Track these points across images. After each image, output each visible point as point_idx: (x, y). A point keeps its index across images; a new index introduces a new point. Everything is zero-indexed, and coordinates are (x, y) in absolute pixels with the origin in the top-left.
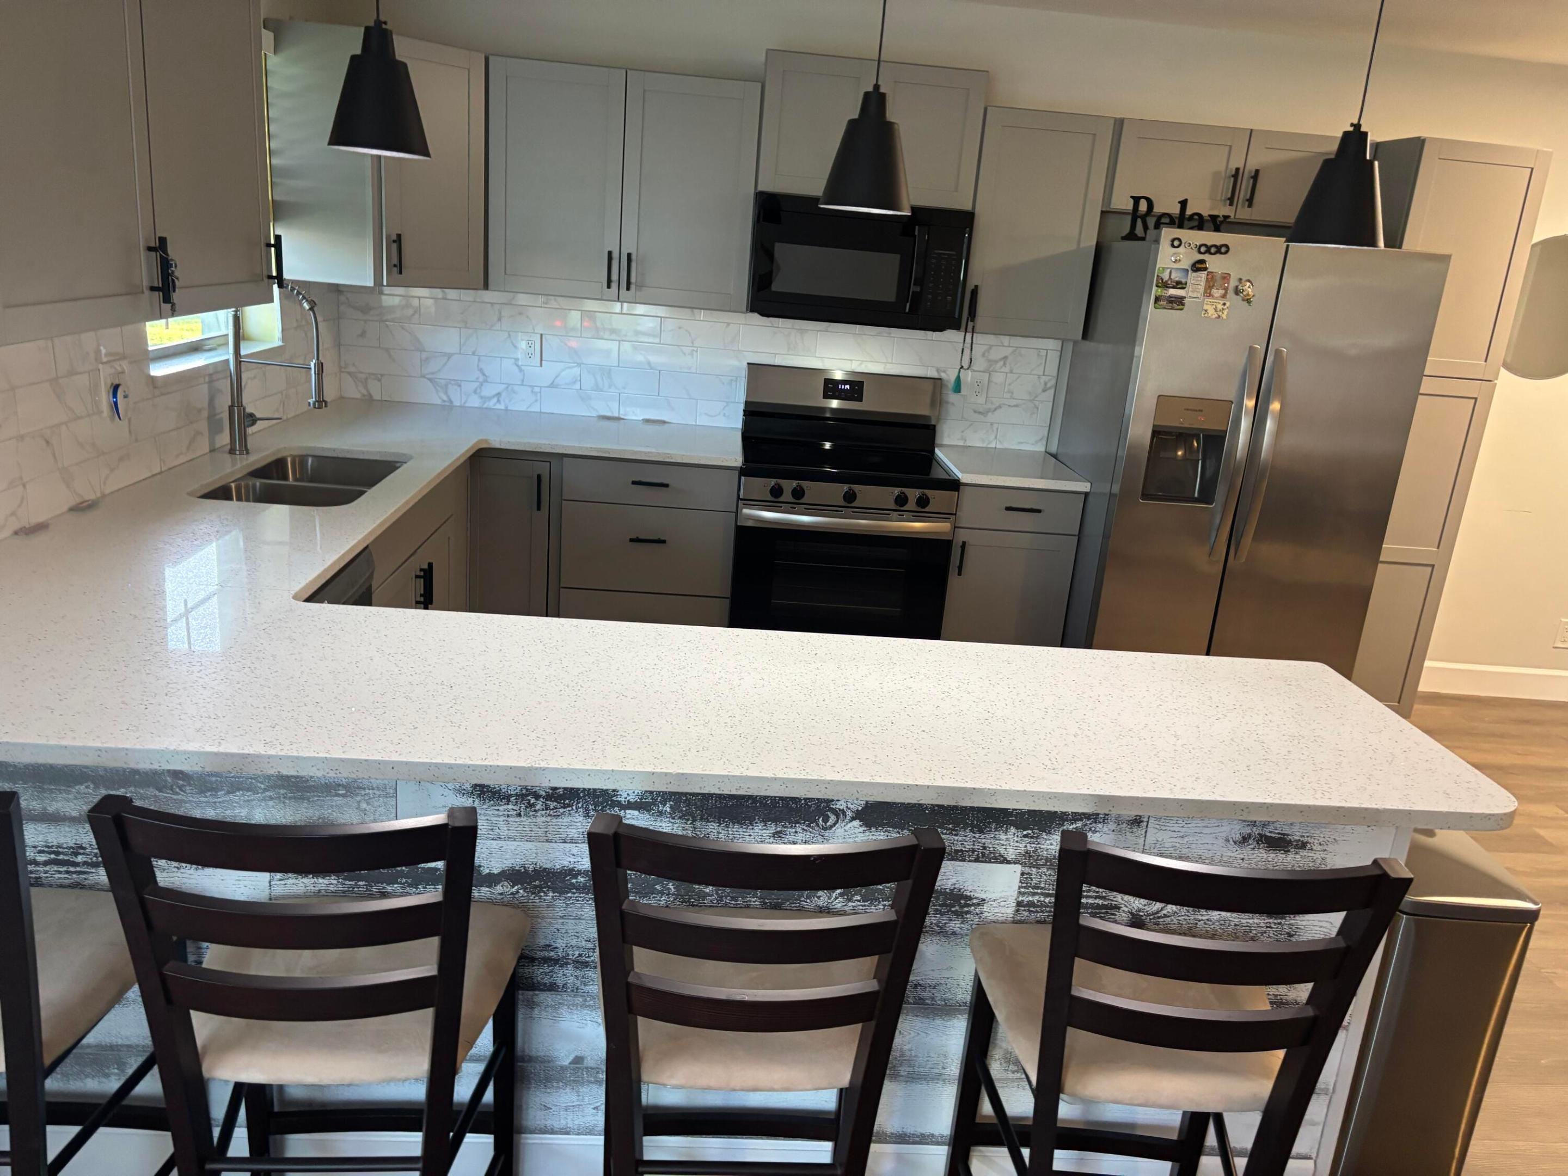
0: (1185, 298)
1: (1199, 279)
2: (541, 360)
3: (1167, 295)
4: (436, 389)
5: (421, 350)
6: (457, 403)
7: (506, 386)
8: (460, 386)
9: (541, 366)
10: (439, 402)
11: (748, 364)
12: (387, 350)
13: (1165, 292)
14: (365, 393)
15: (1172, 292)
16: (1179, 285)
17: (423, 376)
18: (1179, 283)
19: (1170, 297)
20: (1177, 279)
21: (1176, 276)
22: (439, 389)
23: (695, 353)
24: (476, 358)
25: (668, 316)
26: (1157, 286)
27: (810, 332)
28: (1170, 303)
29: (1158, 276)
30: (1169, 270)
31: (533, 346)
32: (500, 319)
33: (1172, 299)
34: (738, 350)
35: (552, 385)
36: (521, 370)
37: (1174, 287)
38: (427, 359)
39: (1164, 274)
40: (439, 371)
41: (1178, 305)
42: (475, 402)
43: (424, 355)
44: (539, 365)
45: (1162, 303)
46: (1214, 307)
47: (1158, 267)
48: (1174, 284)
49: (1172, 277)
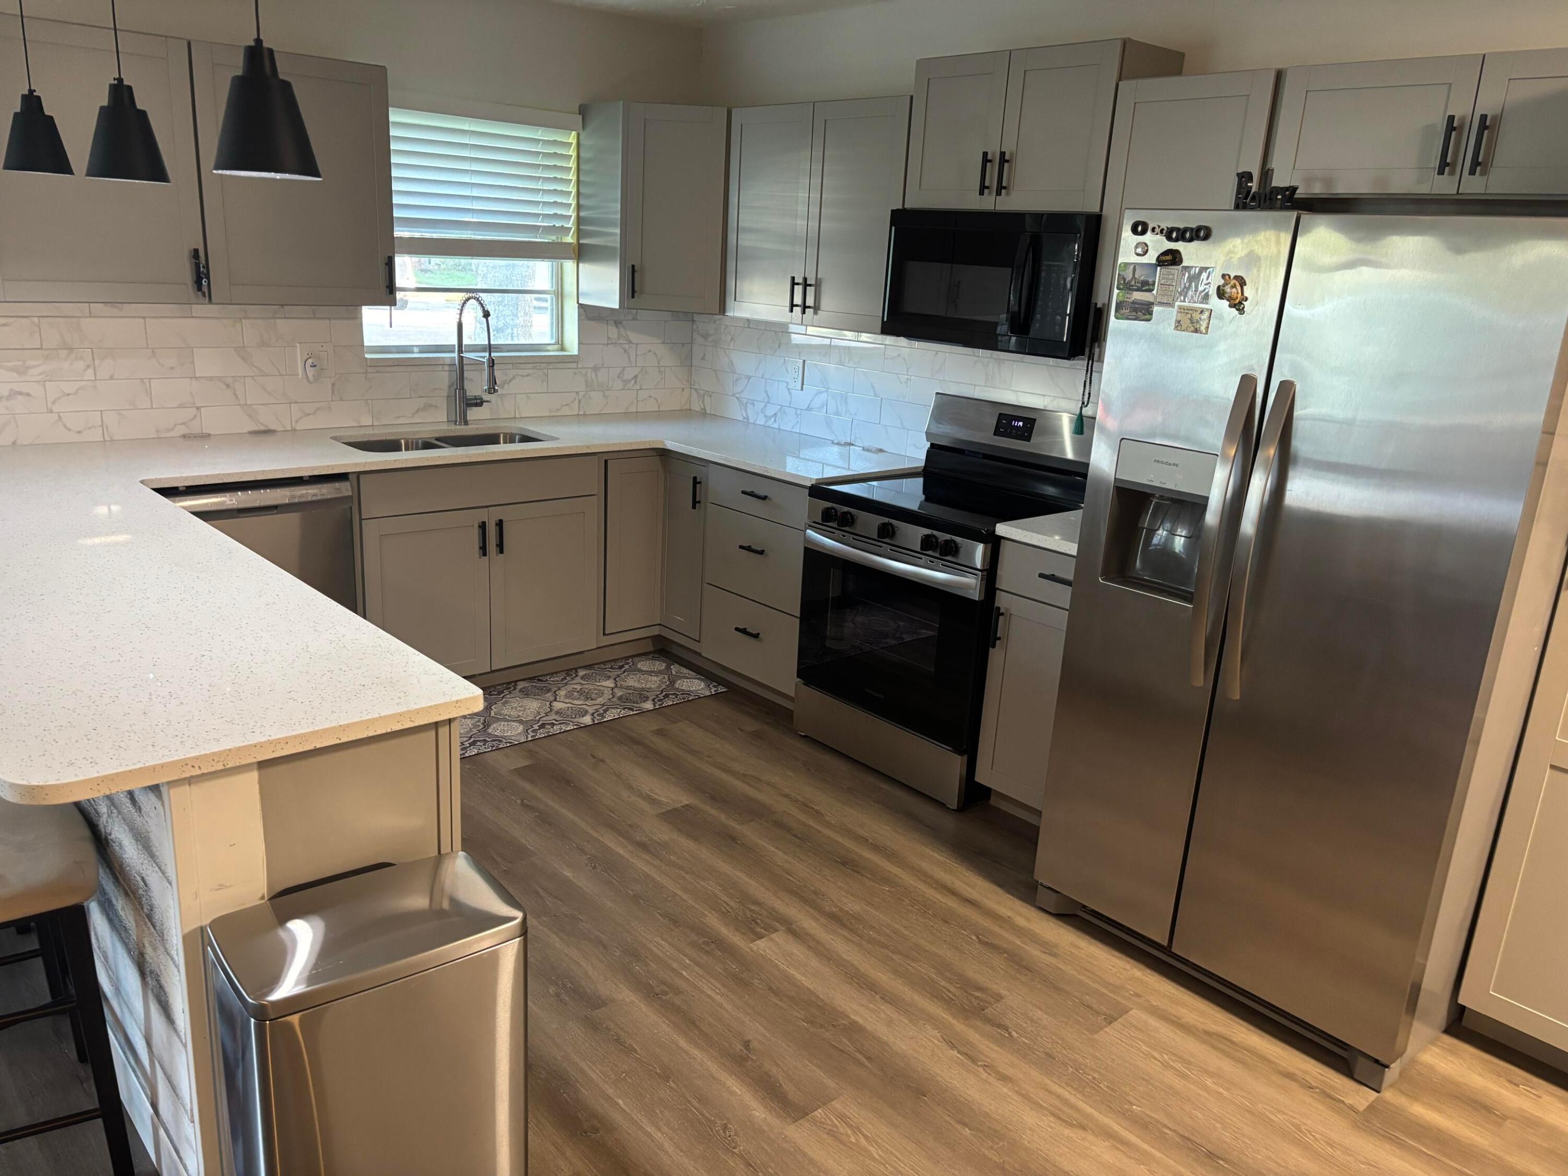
0: (1153, 304)
1: (1171, 277)
2: (803, 384)
3: (1131, 300)
4: (741, 408)
5: (734, 373)
6: (751, 421)
7: (780, 407)
8: (754, 405)
9: (802, 390)
10: (741, 419)
11: (937, 393)
12: (715, 371)
13: (1128, 296)
14: (703, 407)
15: (1137, 296)
16: (1146, 286)
17: (734, 395)
18: (1145, 283)
19: (1133, 303)
20: (1142, 278)
21: (1141, 275)
22: (742, 407)
23: (908, 381)
24: (764, 380)
25: (891, 344)
26: (1118, 288)
27: (1006, 362)
28: (1134, 311)
29: (1119, 275)
30: (1132, 267)
31: (797, 371)
32: (779, 346)
33: (1137, 306)
34: (944, 380)
35: (809, 409)
36: (790, 393)
37: (1139, 290)
38: (737, 380)
39: (1127, 271)
40: (742, 391)
41: (1144, 314)
42: (761, 421)
43: (736, 376)
44: (800, 388)
45: (1124, 311)
46: (1189, 316)
47: (1119, 263)
48: (1139, 285)
49: (1137, 276)
